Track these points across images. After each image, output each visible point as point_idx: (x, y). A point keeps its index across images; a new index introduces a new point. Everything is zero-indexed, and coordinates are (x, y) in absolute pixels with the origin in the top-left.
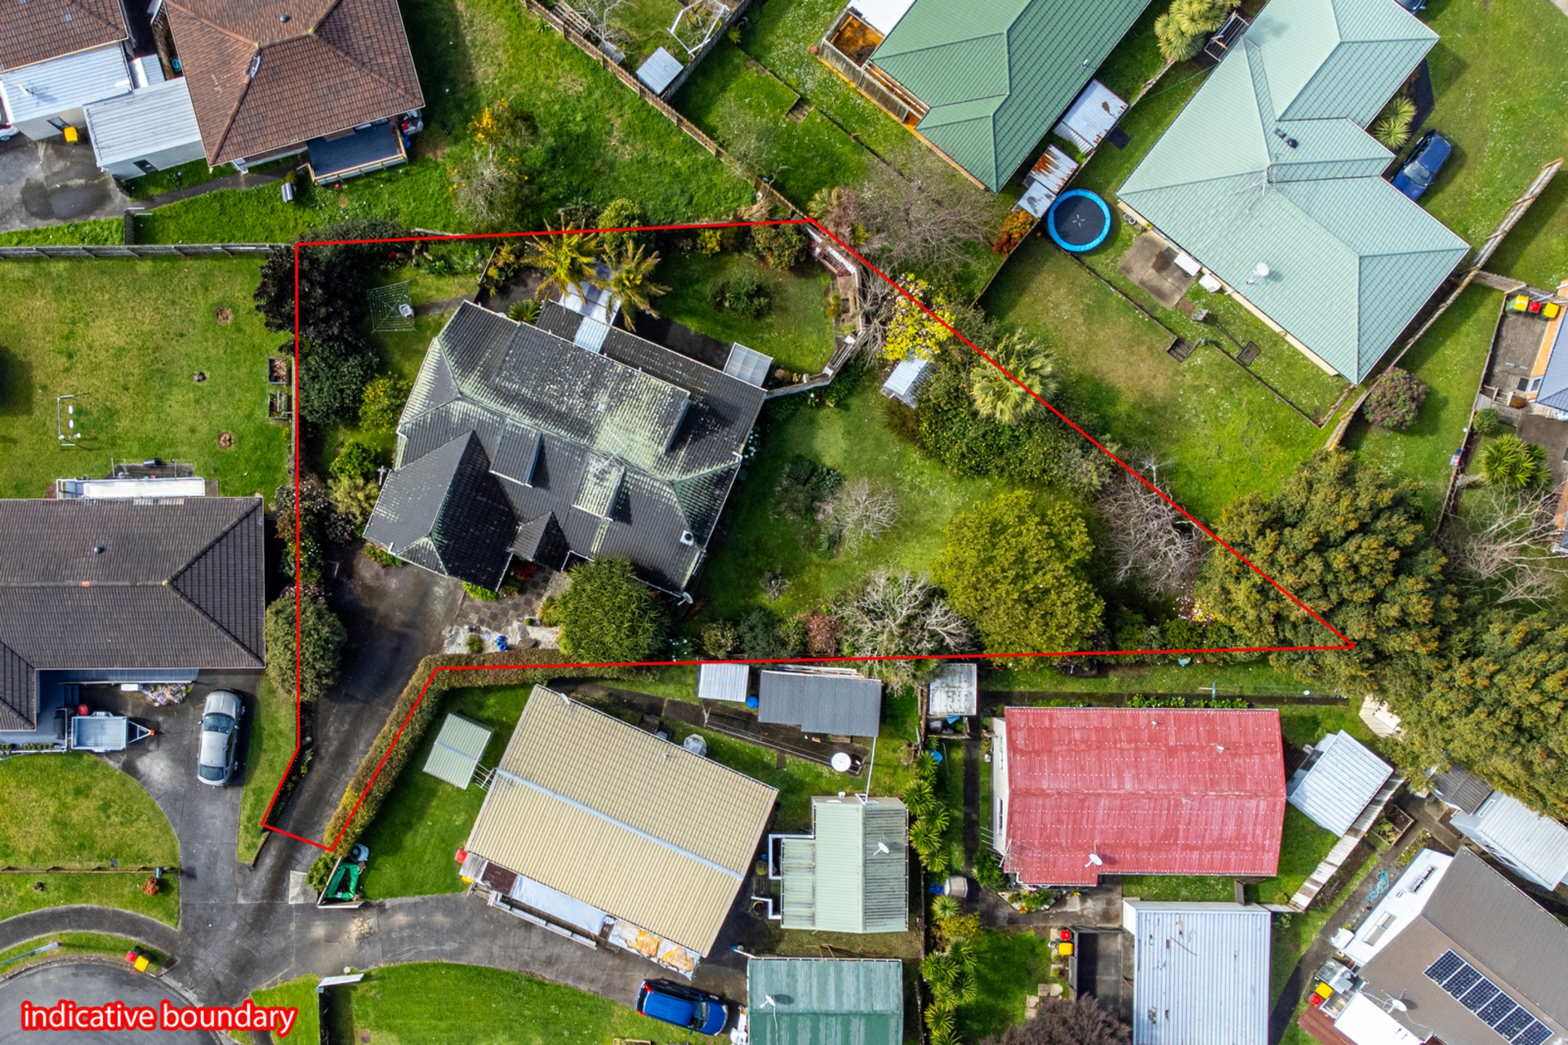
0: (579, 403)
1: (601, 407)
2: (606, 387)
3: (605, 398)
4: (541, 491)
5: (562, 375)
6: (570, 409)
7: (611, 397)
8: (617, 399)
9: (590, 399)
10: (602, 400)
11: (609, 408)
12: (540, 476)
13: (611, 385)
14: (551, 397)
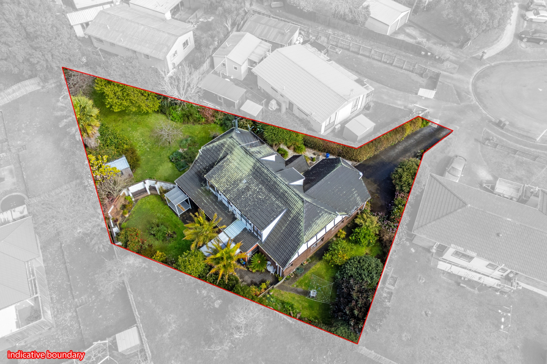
0: (253, 187)
1: (244, 181)
2: (238, 189)
3: (241, 185)
5: (254, 201)
6: (258, 185)
7: (238, 185)
8: (236, 183)
9: (247, 186)
10: (242, 185)
11: (241, 181)
13: (235, 190)
14: (263, 193)
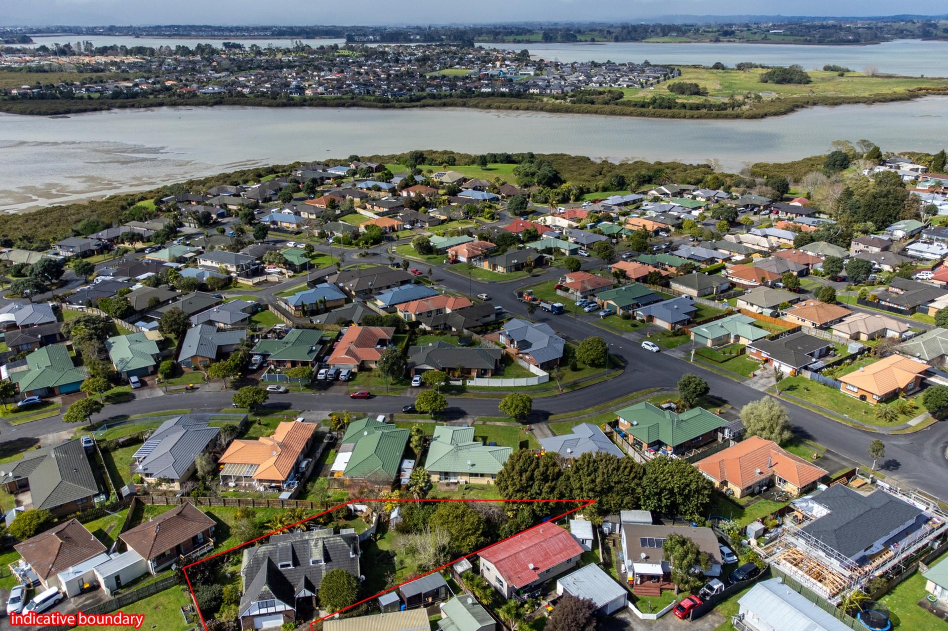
4: (298, 568)
12: (296, 563)
